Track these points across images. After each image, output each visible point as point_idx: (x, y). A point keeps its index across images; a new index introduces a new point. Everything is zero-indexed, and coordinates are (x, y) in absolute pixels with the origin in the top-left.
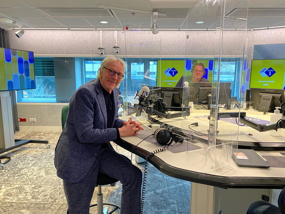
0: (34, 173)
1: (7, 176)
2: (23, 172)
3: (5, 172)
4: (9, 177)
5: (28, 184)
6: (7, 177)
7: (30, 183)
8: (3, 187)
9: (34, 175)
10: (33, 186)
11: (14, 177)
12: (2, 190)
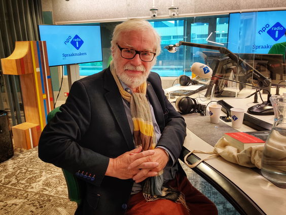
12: (42, 177)
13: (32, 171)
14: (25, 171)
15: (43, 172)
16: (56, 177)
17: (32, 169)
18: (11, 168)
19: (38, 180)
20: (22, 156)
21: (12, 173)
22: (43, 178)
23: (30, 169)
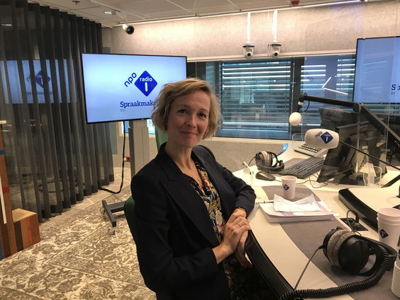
0: (131, 256)
1: (93, 256)
2: (116, 251)
3: (93, 247)
4: (96, 259)
5: (118, 279)
6: (92, 259)
7: (122, 277)
8: (84, 277)
9: (131, 262)
10: (125, 284)
11: (102, 260)
12: (81, 283)
13: (68, 272)
14: (58, 271)
15: (82, 274)
16: (101, 284)
17: (68, 269)
18: (40, 265)
19: (74, 287)
20: (58, 248)
21: (41, 274)
22: (82, 285)
23: (65, 270)
